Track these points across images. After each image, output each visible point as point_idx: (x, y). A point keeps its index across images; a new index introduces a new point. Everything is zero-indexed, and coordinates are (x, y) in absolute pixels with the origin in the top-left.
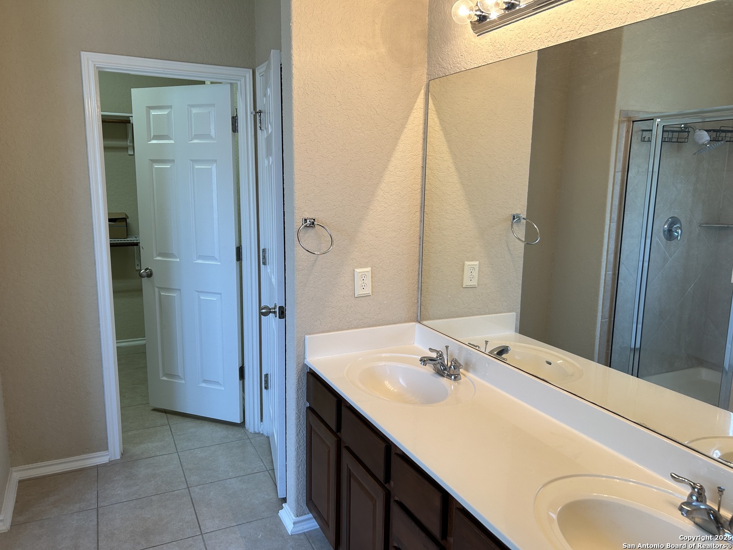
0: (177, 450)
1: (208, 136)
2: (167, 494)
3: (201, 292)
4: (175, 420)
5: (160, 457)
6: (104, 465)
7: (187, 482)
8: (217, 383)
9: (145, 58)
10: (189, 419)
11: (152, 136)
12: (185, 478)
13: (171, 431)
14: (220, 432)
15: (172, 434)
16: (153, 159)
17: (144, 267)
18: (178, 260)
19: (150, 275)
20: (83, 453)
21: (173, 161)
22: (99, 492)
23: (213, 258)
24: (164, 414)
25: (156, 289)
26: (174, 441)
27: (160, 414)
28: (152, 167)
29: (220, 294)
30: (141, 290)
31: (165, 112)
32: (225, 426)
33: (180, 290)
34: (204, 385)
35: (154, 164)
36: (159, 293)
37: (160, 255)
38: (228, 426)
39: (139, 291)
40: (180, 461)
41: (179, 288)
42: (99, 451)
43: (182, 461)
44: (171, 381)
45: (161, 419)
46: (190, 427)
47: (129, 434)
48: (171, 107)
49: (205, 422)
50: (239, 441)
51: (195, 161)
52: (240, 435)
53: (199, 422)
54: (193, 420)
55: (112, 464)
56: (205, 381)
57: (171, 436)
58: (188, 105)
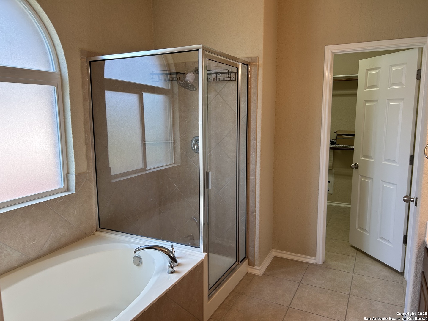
0: (353, 272)
1: (400, 84)
2: (336, 292)
3: (384, 182)
4: (360, 255)
5: (342, 272)
6: (312, 264)
7: (350, 291)
8: (389, 241)
9: (360, 42)
10: (369, 258)
11: (367, 86)
12: (350, 289)
13: (355, 261)
14: (385, 272)
15: (355, 262)
16: (366, 100)
17: (354, 163)
18: (373, 160)
19: (357, 168)
20: (304, 254)
21: (377, 101)
22: (304, 276)
23: (394, 161)
24: (356, 250)
25: (360, 176)
26: (354, 266)
27: (353, 249)
28: (365, 104)
29: (396, 185)
30: (352, 176)
31: (376, 72)
32: (390, 270)
33: (372, 179)
34: (380, 240)
35: (366, 103)
36: (361, 179)
37: (364, 156)
38: (392, 271)
39: (350, 176)
40: (352, 279)
41: (372, 177)
42: (311, 256)
43: (353, 279)
44: (362, 232)
45: (353, 252)
46: (368, 263)
47: (332, 254)
48: (380, 68)
49: (378, 263)
50: (395, 283)
51: (390, 100)
52: (397, 279)
53: (374, 262)
54: (372, 259)
55: (316, 265)
56: (381, 238)
57: (354, 264)
58: (390, 66)
